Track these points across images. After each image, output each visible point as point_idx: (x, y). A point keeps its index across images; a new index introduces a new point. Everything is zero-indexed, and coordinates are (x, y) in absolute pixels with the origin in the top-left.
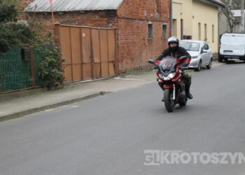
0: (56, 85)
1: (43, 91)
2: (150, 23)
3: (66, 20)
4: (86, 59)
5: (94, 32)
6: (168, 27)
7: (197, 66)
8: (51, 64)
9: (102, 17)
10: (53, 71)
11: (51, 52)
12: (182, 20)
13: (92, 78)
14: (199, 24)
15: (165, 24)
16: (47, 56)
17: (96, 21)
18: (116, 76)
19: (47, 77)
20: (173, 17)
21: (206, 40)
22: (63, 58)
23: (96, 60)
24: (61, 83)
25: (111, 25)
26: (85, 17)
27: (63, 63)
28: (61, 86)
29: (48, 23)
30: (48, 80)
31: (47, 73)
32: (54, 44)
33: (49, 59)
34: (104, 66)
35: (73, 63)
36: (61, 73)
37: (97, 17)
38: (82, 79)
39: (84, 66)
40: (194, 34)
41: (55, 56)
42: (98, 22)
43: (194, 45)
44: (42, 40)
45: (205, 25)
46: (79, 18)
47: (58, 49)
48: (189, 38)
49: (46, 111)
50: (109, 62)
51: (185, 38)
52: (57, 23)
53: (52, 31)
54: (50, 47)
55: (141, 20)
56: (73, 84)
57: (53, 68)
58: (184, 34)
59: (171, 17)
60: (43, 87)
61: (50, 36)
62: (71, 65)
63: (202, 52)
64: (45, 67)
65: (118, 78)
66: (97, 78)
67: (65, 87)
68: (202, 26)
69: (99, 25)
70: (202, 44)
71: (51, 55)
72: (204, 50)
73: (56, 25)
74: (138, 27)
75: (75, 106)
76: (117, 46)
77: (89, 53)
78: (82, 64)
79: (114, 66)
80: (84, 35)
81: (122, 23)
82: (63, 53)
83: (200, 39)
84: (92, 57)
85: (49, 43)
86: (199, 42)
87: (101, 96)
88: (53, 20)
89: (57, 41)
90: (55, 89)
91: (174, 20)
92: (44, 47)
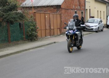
0: (35, 39)
1: (29, 42)
2: (76, 11)
3: (39, 10)
4: (48, 28)
5: (51, 15)
6: (84, 13)
7: (97, 30)
8: (32, 29)
9: (54, 8)
10: (33, 33)
11: (32, 24)
12: (90, 9)
13: (50, 35)
14: (98, 11)
15: (82, 11)
16: (31, 26)
17: (52, 10)
18: (61, 35)
19: (30, 35)
20: (86, 8)
21: (101, 18)
22: (37, 27)
23: (52, 28)
24: (37, 38)
25: (58, 12)
26: (47, 9)
27: (38, 29)
28: (36, 39)
29: (31, 11)
30: (31, 37)
31: (30, 34)
32: (33, 21)
33: (31, 28)
34: (55, 30)
35: (42, 29)
36: (37, 33)
37: (52, 9)
38: (46, 36)
39: (47, 30)
40: (96, 16)
41: (34, 26)
42: (53, 11)
43: (96, 21)
44: (28, 19)
45: (101, 11)
46: (44, 9)
47: (35, 23)
48: (93, 17)
49: (30, 50)
50: (58, 28)
51: (91, 18)
52: (35, 11)
53: (33, 15)
54: (32, 22)
55: (72, 9)
56: (42, 39)
57: (33, 31)
58: (91, 16)
59: (85, 8)
60: (28, 40)
61: (32, 17)
62: (41, 30)
63: (99, 24)
64: (30, 31)
65: (61, 36)
66: (52, 35)
67: (38, 40)
68: (99, 12)
69: (53, 12)
70: (99, 20)
71: (32, 26)
72: (100, 23)
73: (34, 12)
74: (70, 13)
75: (43, 48)
76: (61, 21)
77: (49, 25)
78: (46, 29)
79: (60, 30)
80: (46, 17)
81: (63, 11)
82: (37, 25)
83: (98, 18)
84: (50, 26)
85: (31, 20)
86: (98, 19)
87: (54, 44)
88: (33, 10)
89: (35, 20)
90: (34, 41)
91: (87, 9)
92: (29, 22)
